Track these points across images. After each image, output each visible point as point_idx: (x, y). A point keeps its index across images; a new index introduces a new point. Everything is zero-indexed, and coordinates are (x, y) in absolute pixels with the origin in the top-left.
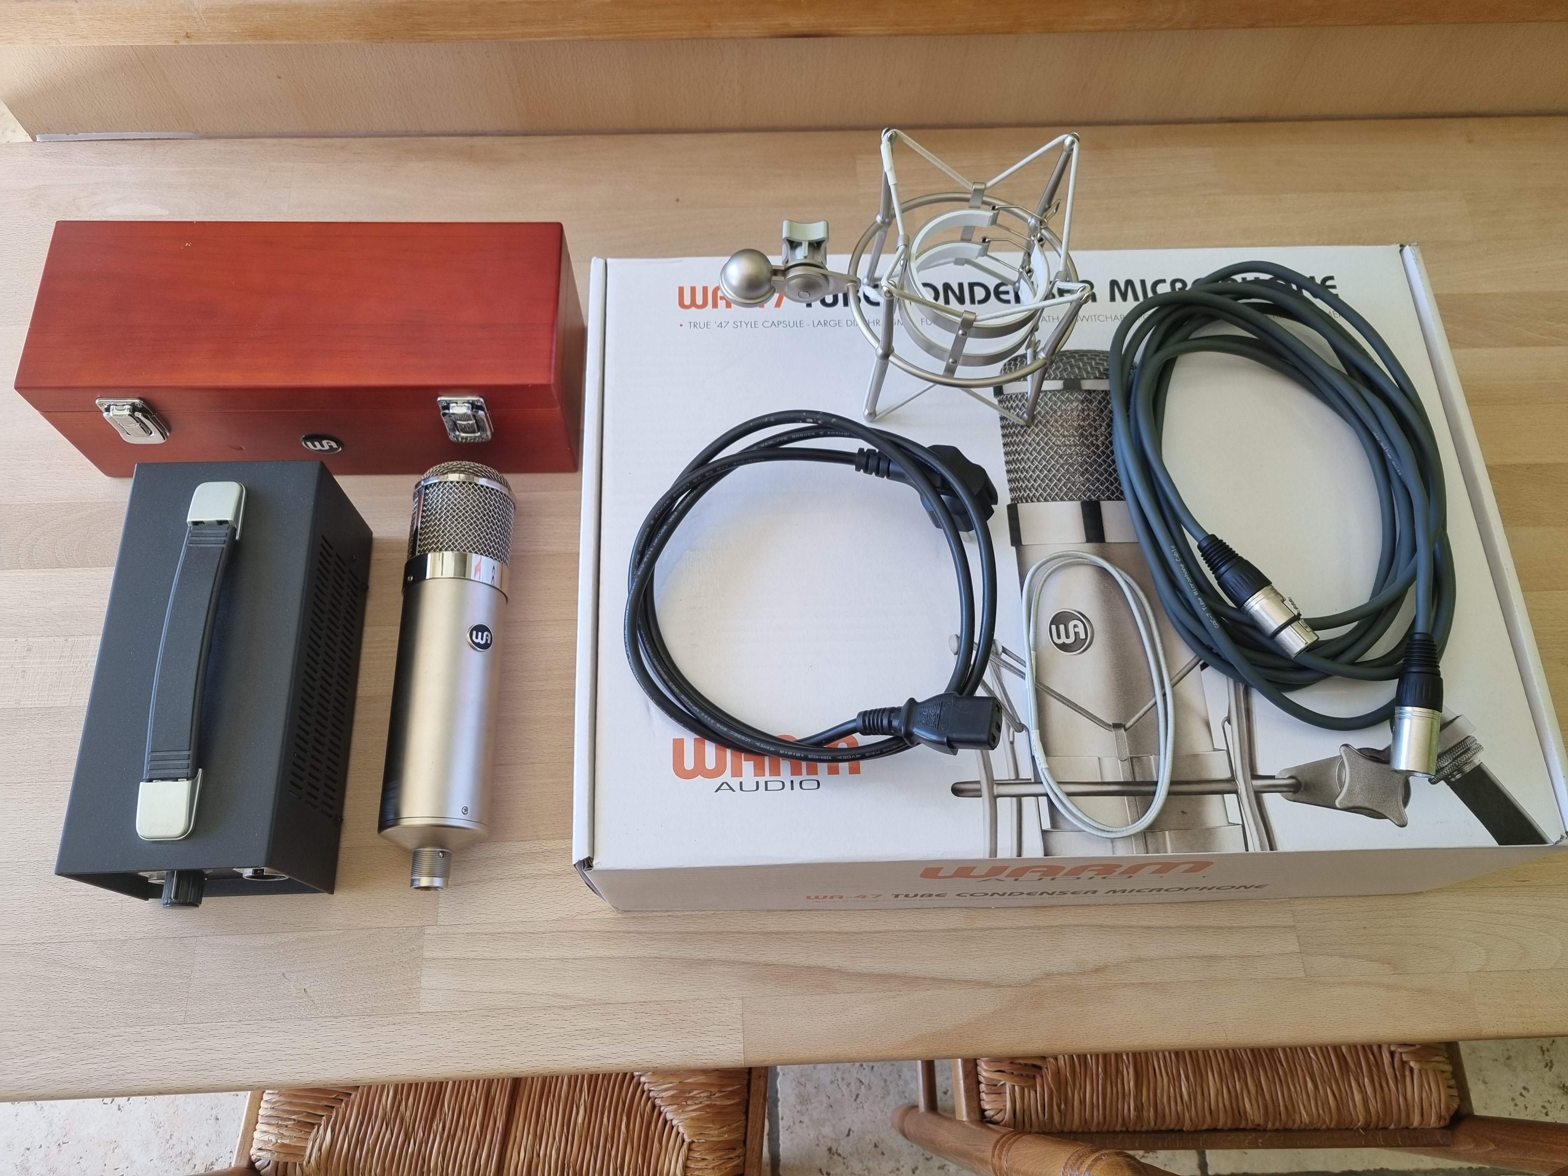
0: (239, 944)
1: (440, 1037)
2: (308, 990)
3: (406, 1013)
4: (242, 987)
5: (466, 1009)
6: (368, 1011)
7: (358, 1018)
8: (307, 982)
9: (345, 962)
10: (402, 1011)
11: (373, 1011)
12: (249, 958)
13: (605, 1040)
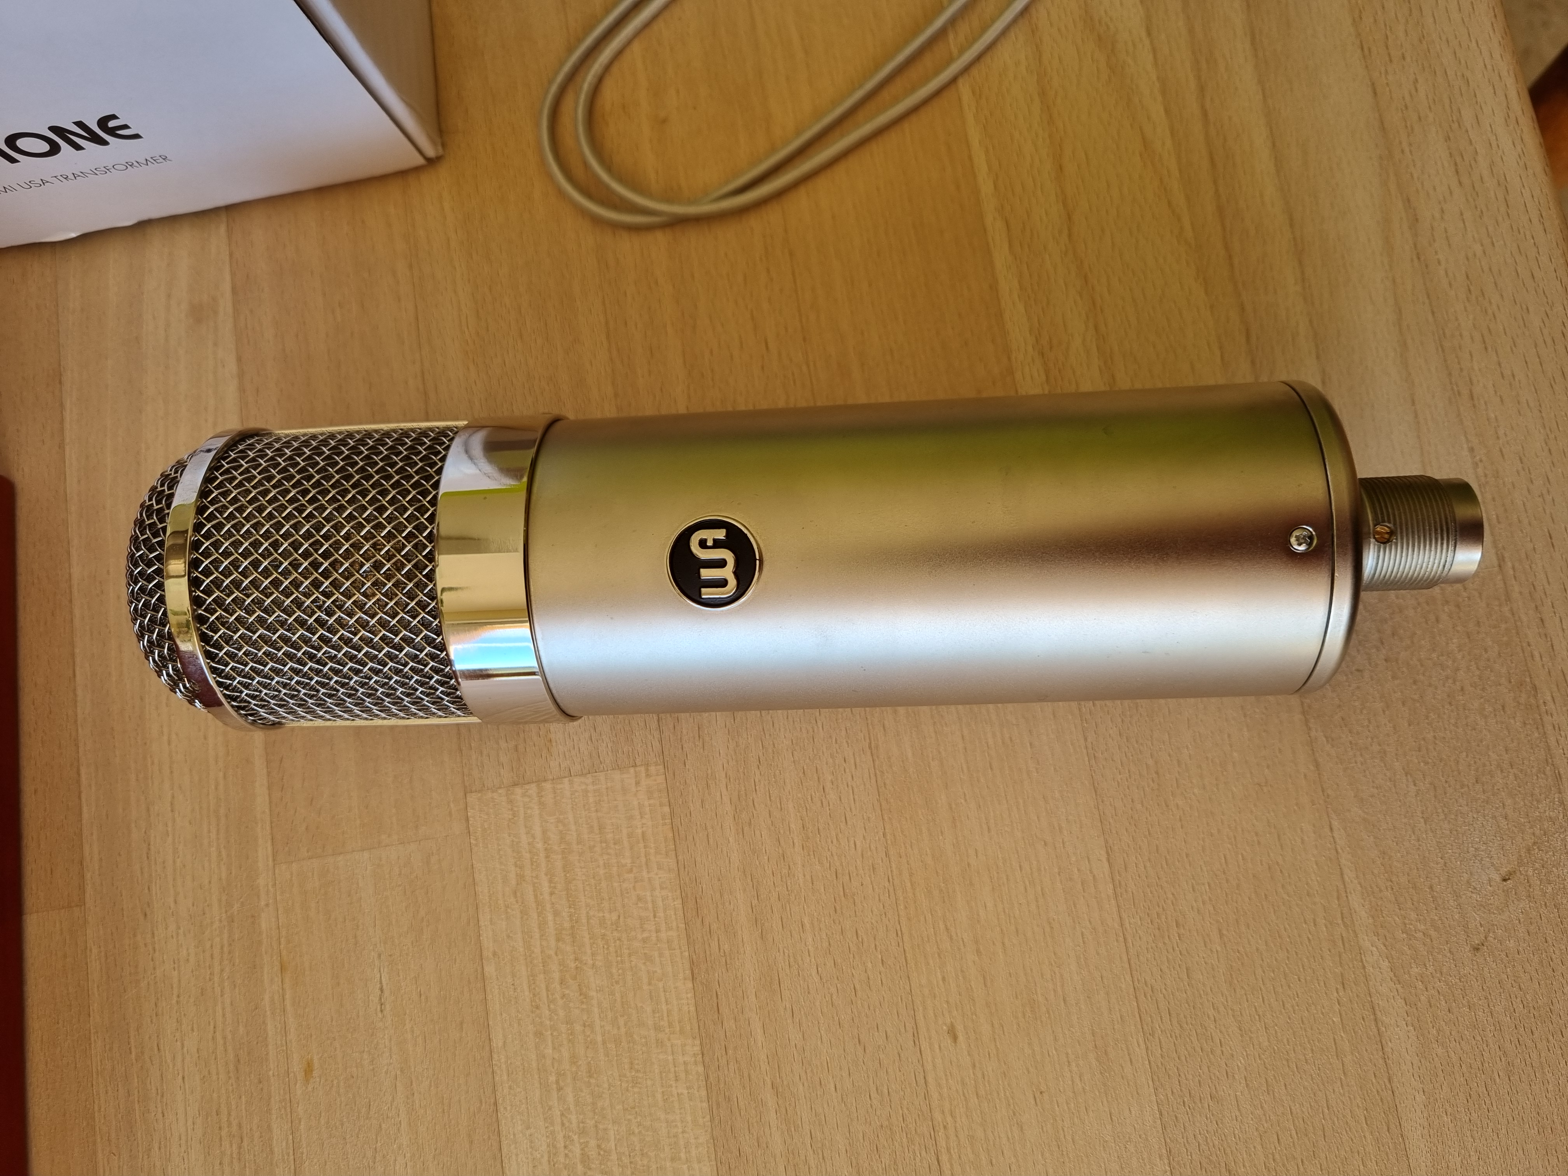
0: (1420, 1098)
1: (1548, 498)
2: (1504, 871)
3: (1508, 598)
4: (1534, 1055)
5: (1465, 453)
6: (1524, 695)
7: (1547, 719)
8: (1485, 878)
9: (1412, 788)
10: (1506, 609)
11: (1521, 684)
12: (1454, 1058)
13: (1467, 115)
